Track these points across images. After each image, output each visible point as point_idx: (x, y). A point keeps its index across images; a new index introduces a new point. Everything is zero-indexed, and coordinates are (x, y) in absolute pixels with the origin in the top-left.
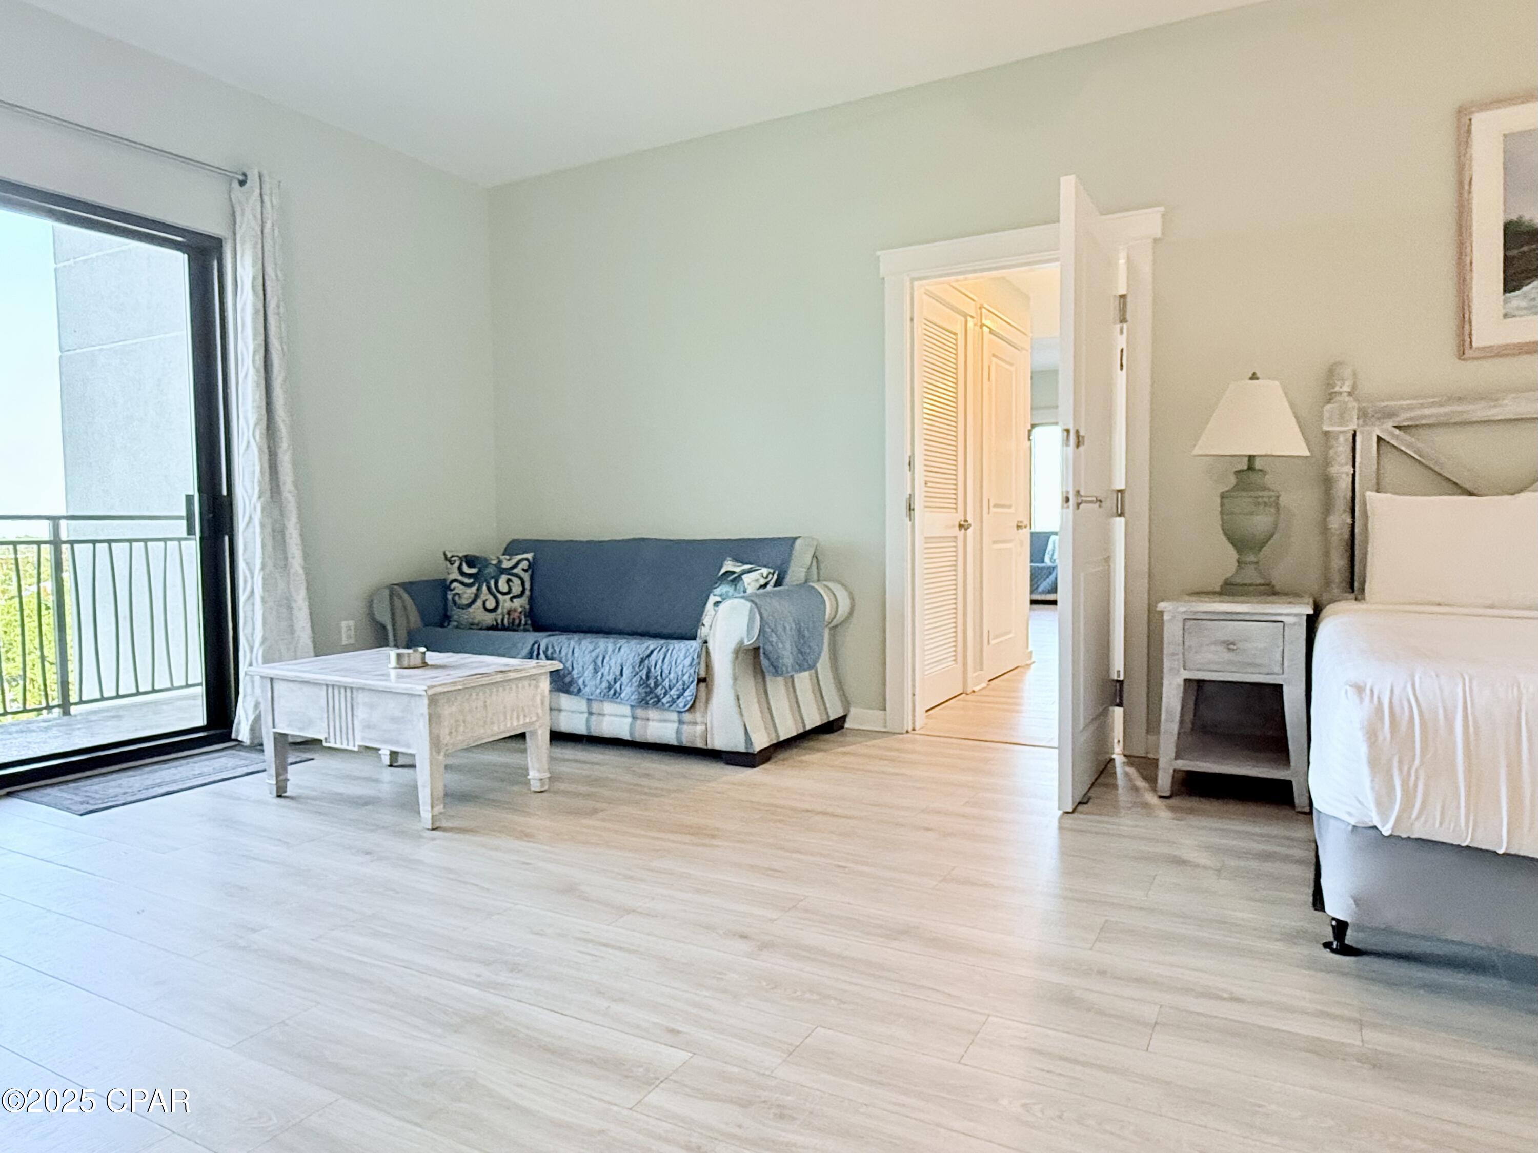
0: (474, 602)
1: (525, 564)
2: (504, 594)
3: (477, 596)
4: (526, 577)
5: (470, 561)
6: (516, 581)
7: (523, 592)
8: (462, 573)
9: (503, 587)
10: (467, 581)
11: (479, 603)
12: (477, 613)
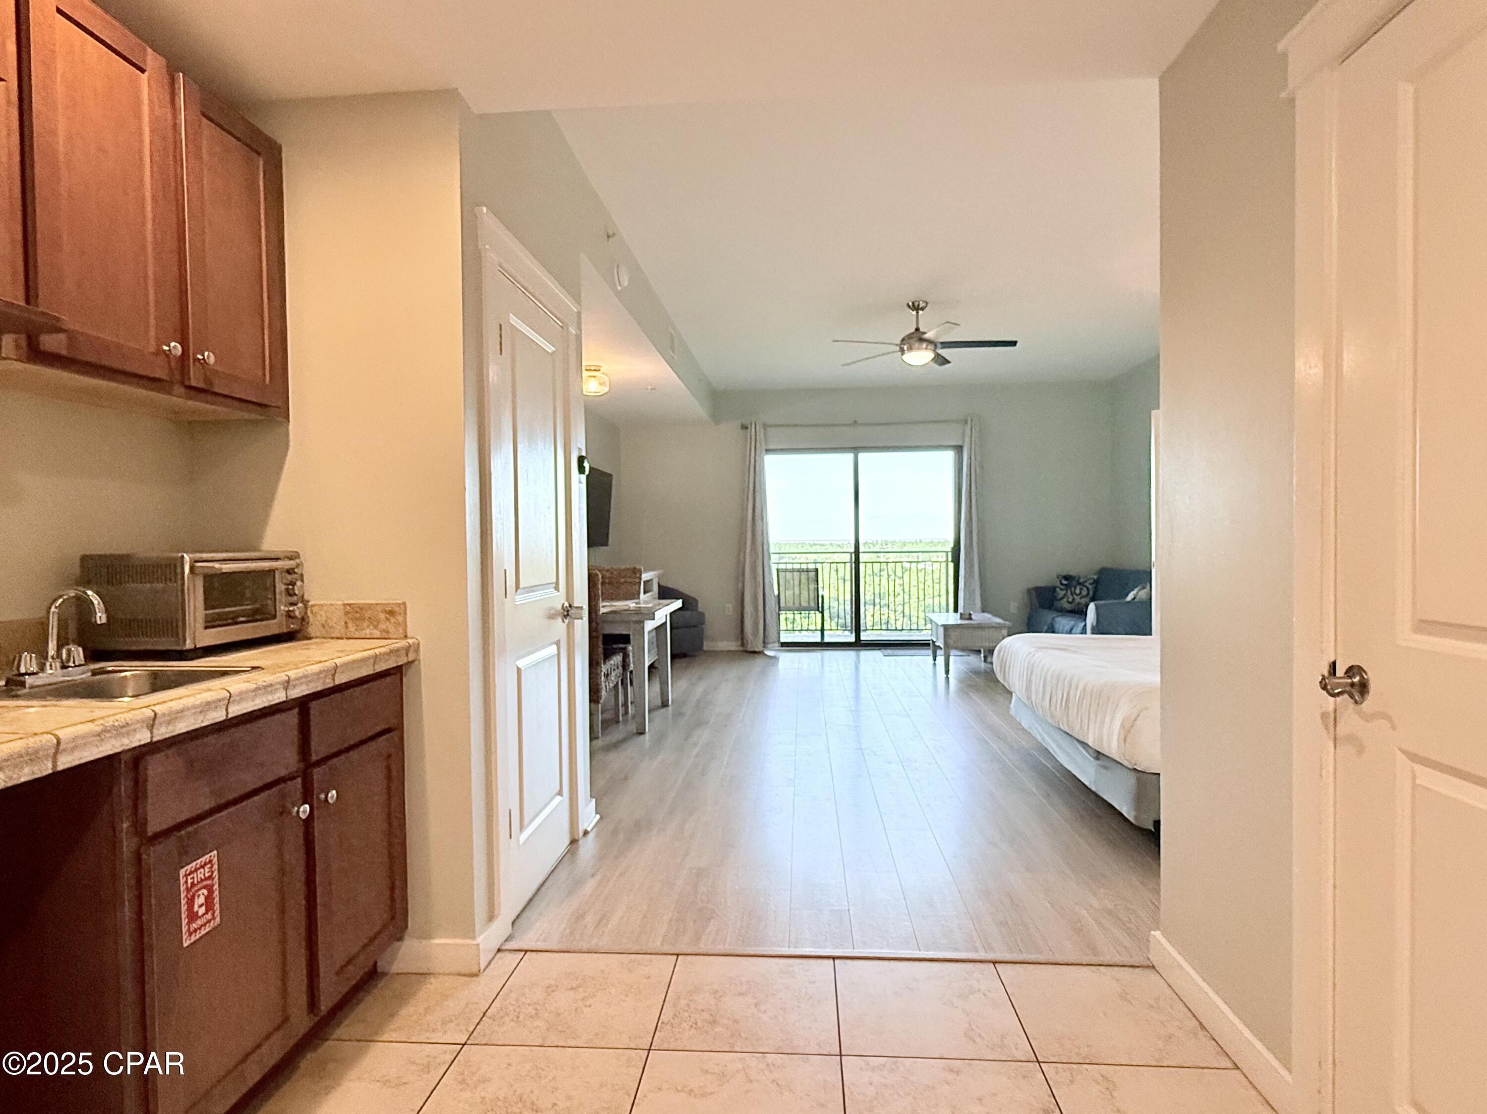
0: (1063, 598)
1: (1091, 581)
2: (1077, 595)
3: (1065, 595)
4: (1090, 587)
5: (1066, 578)
6: (1085, 589)
7: (1088, 594)
8: (1062, 584)
9: (1078, 591)
10: (1062, 587)
11: (1065, 600)
12: (1064, 604)
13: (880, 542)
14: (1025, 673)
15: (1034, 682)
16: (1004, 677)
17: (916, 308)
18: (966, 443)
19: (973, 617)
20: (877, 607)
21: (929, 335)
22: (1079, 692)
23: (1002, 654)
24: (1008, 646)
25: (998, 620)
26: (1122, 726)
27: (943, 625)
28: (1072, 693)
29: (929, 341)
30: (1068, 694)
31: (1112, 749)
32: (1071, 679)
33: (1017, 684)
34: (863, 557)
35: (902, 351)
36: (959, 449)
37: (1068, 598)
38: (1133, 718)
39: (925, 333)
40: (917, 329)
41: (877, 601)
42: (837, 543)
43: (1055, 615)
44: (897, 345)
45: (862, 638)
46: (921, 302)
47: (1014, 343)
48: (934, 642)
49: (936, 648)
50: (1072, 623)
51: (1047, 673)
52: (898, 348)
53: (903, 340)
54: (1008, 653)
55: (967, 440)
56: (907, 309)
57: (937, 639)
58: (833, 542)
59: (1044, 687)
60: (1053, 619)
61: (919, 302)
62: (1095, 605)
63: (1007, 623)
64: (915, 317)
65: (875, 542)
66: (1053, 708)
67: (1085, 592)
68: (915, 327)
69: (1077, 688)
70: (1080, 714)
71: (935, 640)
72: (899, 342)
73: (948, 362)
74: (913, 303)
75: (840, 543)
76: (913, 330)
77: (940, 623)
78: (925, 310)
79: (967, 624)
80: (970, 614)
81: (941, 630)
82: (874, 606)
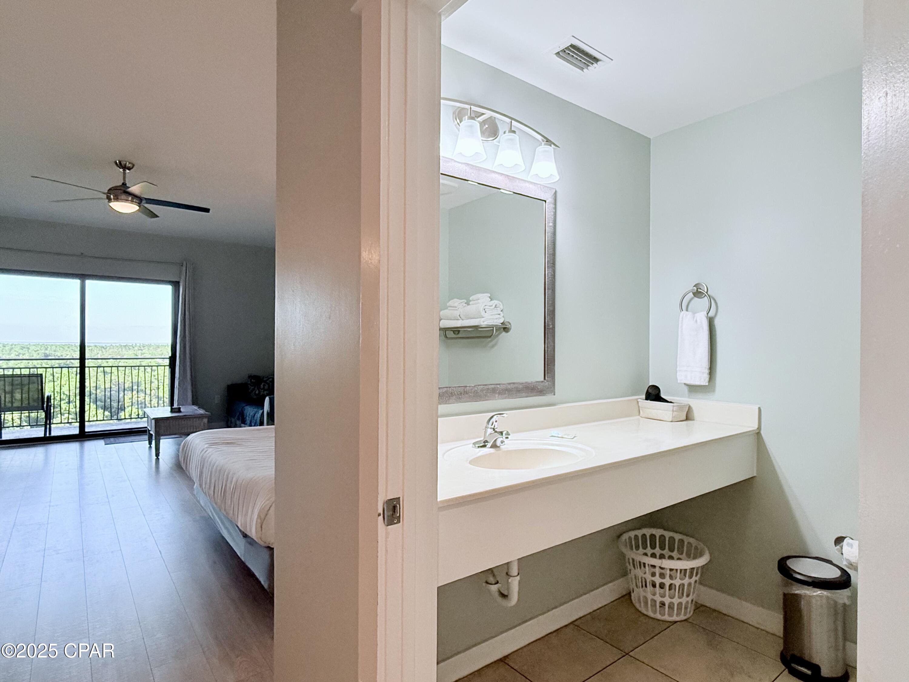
0: (252, 391)
2: (261, 389)
3: (254, 389)
5: (255, 377)
6: (267, 385)
8: (252, 381)
9: (262, 387)
10: (252, 384)
12: (253, 395)
13: (138, 345)
14: (199, 467)
15: (204, 472)
16: (186, 467)
17: (122, 165)
18: (182, 280)
19: (182, 410)
20: (135, 392)
21: (135, 189)
22: (233, 483)
23: (185, 449)
24: (191, 441)
25: (202, 411)
26: (259, 516)
27: (154, 419)
28: (228, 485)
29: (134, 196)
30: (226, 486)
31: (253, 533)
32: (229, 473)
33: (194, 475)
34: (88, 363)
35: (109, 199)
36: (176, 284)
37: (255, 392)
38: (267, 509)
39: (129, 187)
40: (124, 184)
41: (135, 387)
42: (101, 345)
43: (244, 405)
44: (104, 193)
45: (87, 430)
46: (128, 163)
47: (207, 210)
48: (149, 431)
49: (150, 436)
50: (255, 410)
51: (212, 468)
52: (105, 196)
53: (110, 190)
54: (190, 448)
55: (183, 277)
56: (115, 166)
57: (151, 428)
58: (97, 345)
59: (211, 476)
60: (243, 407)
61: (126, 162)
62: (269, 398)
63: (207, 413)
64: (122, 175)
65: (134, 345)
66: (216, 495)
67: (266, 387)
68: (122, 182)
69: (231, 482)
70: (232, 503)
71: (150, 429)
72: (106, 191)
73: (157, 216)
74: (120, 162)
75: (104, 345)
76: (121, 184)
77: (152, 417)
78: (132, 170)
79: (178, 416)
80: (180, 408)
81: (153, 421)
82: (132, 391)
